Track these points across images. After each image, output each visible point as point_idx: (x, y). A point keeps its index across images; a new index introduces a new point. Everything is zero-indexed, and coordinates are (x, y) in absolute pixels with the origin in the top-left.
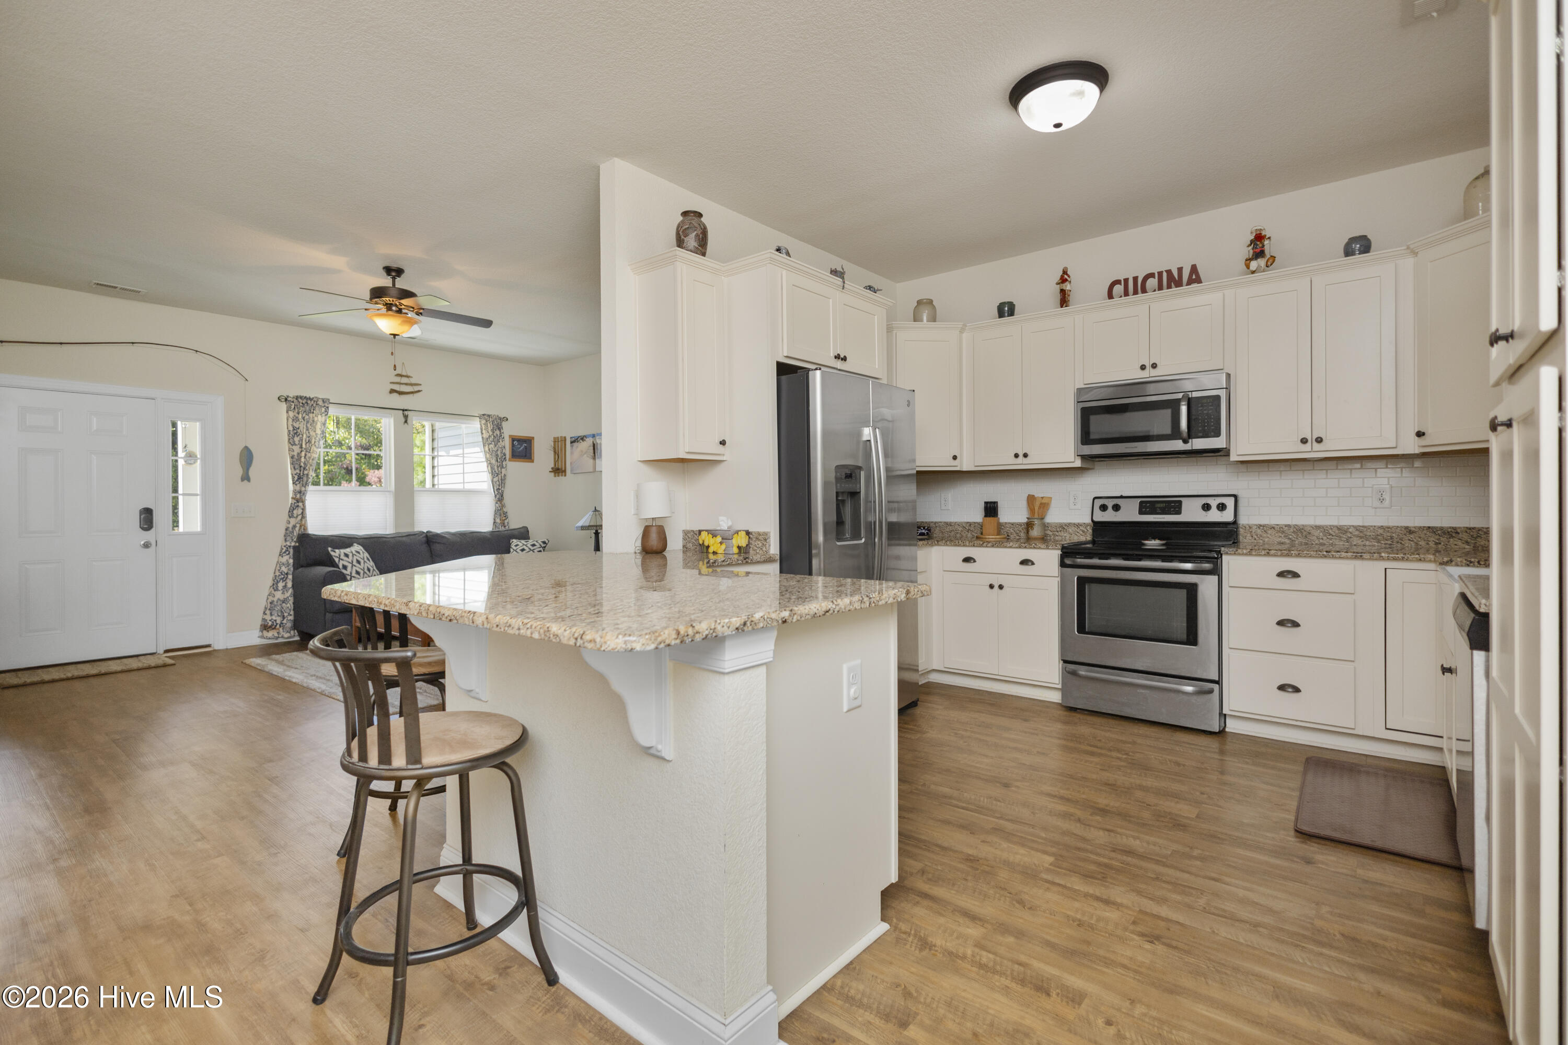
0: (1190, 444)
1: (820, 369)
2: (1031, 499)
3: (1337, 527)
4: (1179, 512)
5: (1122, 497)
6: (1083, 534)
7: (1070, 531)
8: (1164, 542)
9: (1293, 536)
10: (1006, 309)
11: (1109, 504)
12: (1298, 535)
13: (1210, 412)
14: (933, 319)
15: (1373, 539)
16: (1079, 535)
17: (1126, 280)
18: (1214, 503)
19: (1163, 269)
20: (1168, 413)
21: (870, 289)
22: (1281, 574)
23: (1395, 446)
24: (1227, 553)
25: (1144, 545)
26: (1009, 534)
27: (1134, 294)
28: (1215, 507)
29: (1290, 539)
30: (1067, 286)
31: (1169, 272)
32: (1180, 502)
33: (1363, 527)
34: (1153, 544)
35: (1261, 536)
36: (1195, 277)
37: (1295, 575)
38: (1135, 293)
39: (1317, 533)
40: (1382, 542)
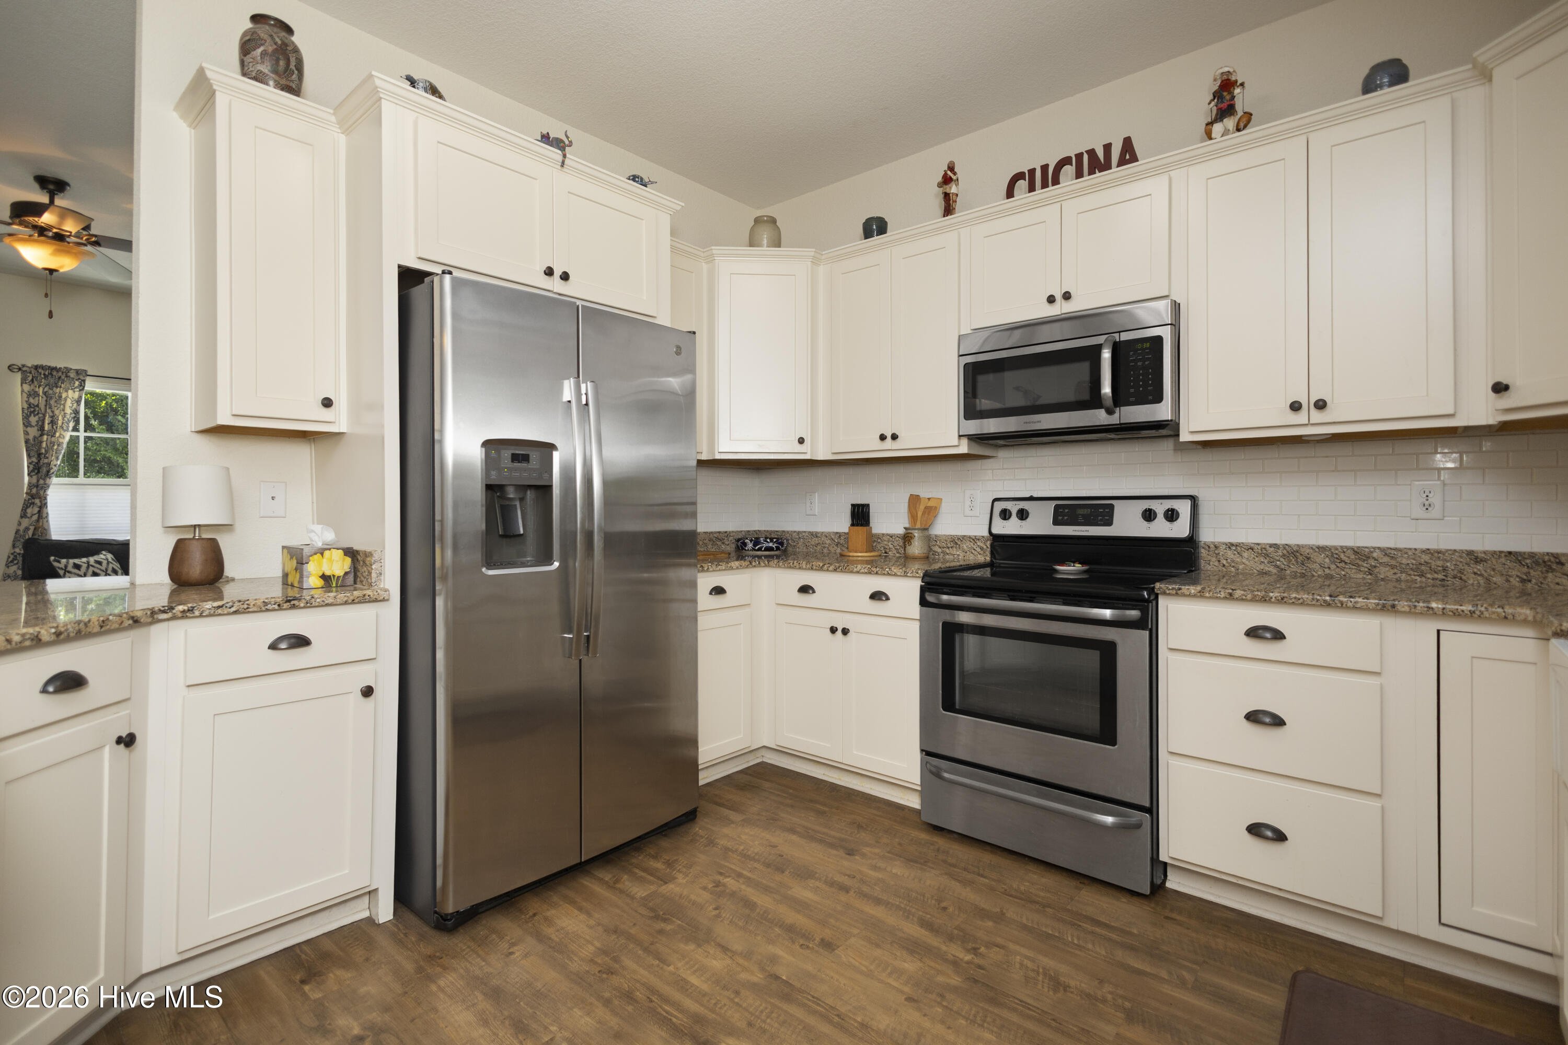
0: (1117, 415)
1: (450, 273)
2: (914, 500)
3: (1352, 549)
4: (1109, 523)
5: (1031, 499)
6: (982, 552)
7: (965, 547)
8: (1085, 568)
9: (1282, 563)
10: (875, 227)
11: (1014, 507)
12: (1290, 561)
13: (1147, 363)
14: (777, 242)
15: (1412, 569)
16: (976, 553)
17: (1032, 172)
18: (1160, 508)
19: (1083, 149)
20: (1085, 366)
21: (634, 180)
22: (1254, 633)
23: (1451, 411)
24: (1164, 593)
25: (1056, 571)
26: (888, 550)
27: (1043, 188)
28: (1162, 516)
29: (1278, 567)
30: (953, 189)
31: (1092, 153)
32: (1112, 507)
33: (1396, 549)
34: (1069, 570)
35: (1233, 561)
36: (1129, 154)
37: (1278, 636)
38: (1045, 185)
39: (1320, 558)
40: (1429, 576)
